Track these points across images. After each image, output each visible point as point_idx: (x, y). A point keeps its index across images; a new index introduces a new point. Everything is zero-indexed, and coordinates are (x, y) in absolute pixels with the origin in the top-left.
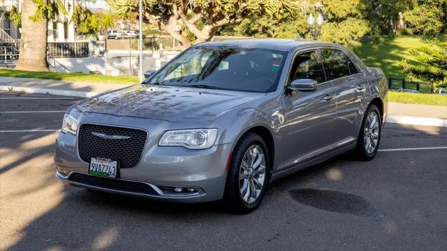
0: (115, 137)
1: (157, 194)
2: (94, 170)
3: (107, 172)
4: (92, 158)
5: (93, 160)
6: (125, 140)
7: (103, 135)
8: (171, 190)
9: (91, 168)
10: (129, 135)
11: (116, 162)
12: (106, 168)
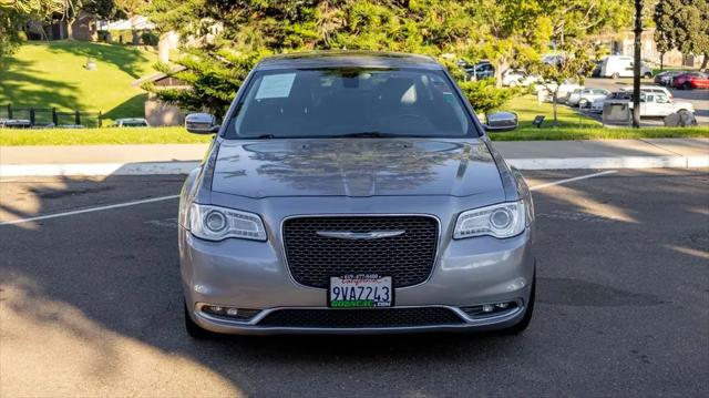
0: (374, 235)
1: (462, 321)
2: (340, 298)
3: (371, 297)
4: (333, 279)
5: (336, 282)
6: (396, 237)
7: (347, 235)
8: (477, 311)
9: (333, 297)
10: (403, 228)
11: (389, 279)
12: (366, 292)
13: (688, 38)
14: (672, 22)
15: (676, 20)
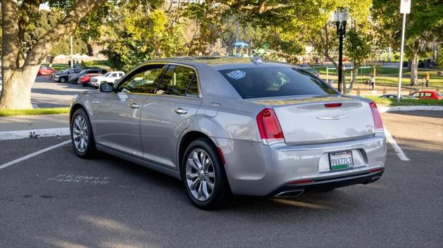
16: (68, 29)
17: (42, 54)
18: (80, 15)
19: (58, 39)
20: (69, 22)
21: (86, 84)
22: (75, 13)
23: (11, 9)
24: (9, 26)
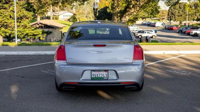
13: (175, 18)
14: (171, 14)
15: (172, 13)
16: (136, 10)
17: (125, 21)
18: (141, 4)
19: (131, 14)
20: (136, 7)
21: (189, 34)
22: (139, 3)
23: (116, 3)
24: (115, 10)
